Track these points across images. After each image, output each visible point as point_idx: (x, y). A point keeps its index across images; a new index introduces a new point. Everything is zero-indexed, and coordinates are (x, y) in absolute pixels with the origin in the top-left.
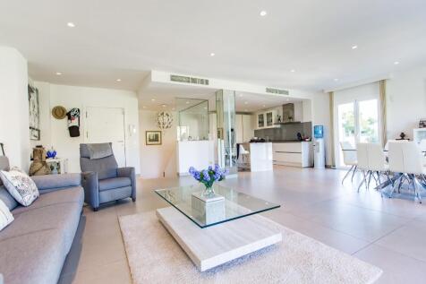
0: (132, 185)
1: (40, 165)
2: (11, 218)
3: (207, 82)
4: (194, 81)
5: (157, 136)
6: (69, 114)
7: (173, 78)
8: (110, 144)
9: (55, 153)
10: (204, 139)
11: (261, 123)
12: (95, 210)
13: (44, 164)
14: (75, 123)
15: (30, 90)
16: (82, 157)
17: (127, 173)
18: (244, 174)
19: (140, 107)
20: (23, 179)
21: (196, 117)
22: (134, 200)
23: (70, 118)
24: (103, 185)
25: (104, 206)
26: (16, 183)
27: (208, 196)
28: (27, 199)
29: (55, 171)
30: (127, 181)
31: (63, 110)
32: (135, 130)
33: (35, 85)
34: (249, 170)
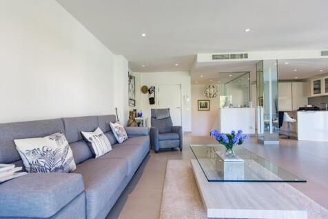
0: (180, 139)
1: (132, 121)
2: (110, 148)
3: (246, 56)
4: (233, 56)
5: (206, 104)
6: (149, 90)
7: (215, 57)
8: (169, 109)
9: (141, 114)
10: (245, 106)
11: (317, 89)
12: (156, 152)
13: (134, 120)
14: (152, 96)
15: (131, 77)
16: (152, 117)
17: (177, 130)
18: (289, 142)
19: (193, 83)
20: (120, 128)
21: (240, 87)
22: (181, 150)
23: (150, 93)
24: (162, 137)
25: (162, 151)
26: (116, 130)
27: (228, 156)
28: (120, 140)
29: (141, 125)
30: (176, 136)
31: (147, 88)
32: (188, 100)
33: (133, 74)
34: (296, 138)
